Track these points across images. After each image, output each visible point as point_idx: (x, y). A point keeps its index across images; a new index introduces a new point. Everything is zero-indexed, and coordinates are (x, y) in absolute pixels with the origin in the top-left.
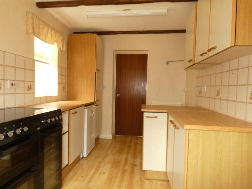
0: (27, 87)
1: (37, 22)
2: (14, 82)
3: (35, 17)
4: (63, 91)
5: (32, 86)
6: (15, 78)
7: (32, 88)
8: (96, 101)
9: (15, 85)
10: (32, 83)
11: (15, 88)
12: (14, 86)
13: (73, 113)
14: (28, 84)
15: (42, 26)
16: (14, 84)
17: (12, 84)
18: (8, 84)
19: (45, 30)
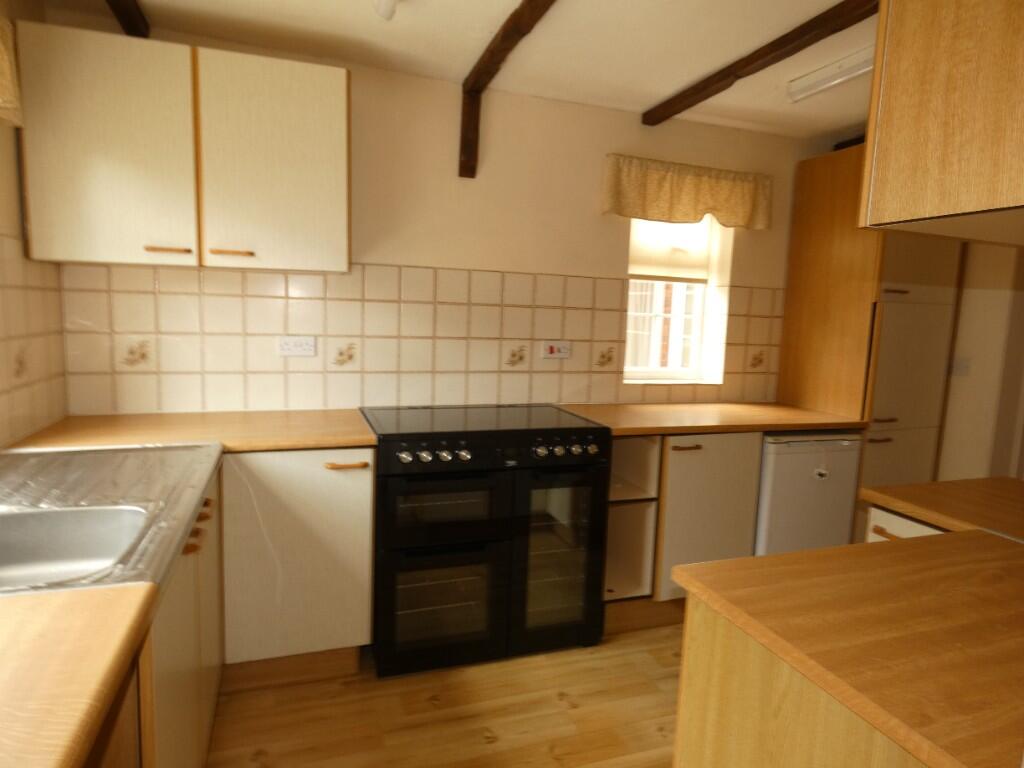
0: (596, 358)
1: (633, 175)
2: (556, 345)
3: (627, 161)
4: (750, 369)
5: (615, 354)
6: (563, 332)
7: (615, 359)
8: (867, 423)
9: (559, 351)
10: (615, 345)
11: (561, 359)
12: (556, 355)
13: (676, 448)
14: (600, 348)
15: (654, 177)
16: (555, 350)
17: (552, 350)
18: (541, 349)
19: (667, 186)
